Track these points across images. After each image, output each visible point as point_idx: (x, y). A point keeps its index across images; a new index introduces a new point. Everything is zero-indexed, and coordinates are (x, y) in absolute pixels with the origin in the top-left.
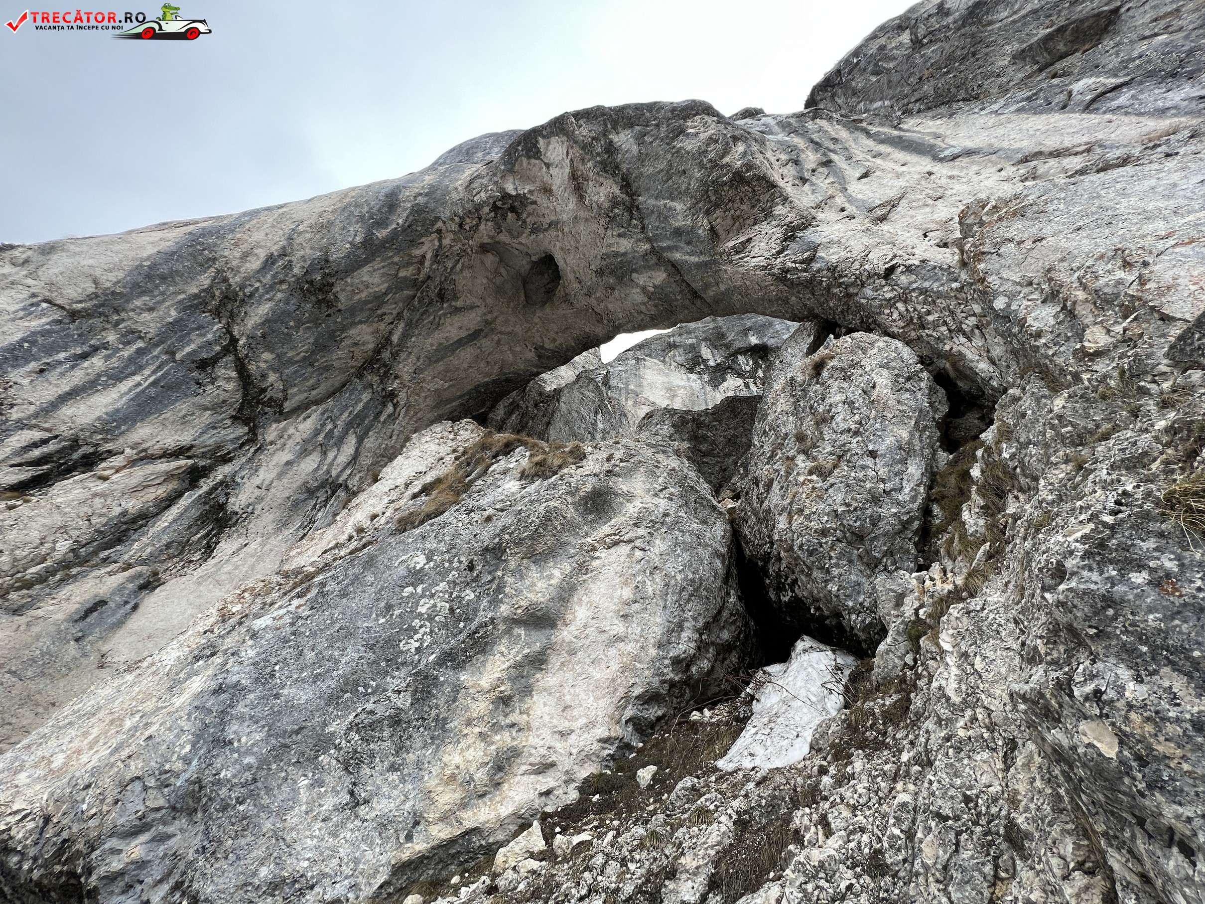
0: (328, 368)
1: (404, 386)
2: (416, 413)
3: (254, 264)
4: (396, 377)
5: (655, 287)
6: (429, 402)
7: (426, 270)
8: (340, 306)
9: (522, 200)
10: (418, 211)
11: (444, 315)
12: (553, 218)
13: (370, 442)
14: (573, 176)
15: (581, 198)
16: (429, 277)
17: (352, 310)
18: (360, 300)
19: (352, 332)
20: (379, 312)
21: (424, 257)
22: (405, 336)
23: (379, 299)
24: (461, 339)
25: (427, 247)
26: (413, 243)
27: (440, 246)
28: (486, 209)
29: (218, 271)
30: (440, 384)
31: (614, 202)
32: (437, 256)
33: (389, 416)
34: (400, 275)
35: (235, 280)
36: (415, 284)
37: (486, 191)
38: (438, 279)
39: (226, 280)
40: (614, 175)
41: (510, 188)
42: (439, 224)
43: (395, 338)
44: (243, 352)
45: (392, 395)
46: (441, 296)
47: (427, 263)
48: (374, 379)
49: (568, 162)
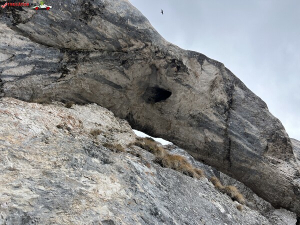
0: (54, 34)
1: (75, 74)
2: (66, 88)
4: (76, 68)
5: (212, 141)
6: (76, 90)
7: (128, 49)
8: (89, 23)
10: (147, 32)
11: (117, 69)
12: (191, 85)
14: (214, 82)
17: (90, 30)
18: (97, 30)
19: (80, 35)
20: (97, 41)
21: (133, 45)
22: (96, 59)
23: (103, 38)
24: (112, 82)
25: (137, 44)
26: (135, 38)
27: (142, 49)
28: (170, 58)
30: (87, 88)
31: (222, 103)
32: (137, 50)
33: (55, 78)
34: (119, 40)
36: (119, 49)
37: (175, 53)
38: (129, 57)
40: (229, 96)
41: (185, 61)
42: (149, 44)
43: (92, 55)
45: (66, 72)
47: (131, 48)
48: (66, 58)
49: (215, 77)
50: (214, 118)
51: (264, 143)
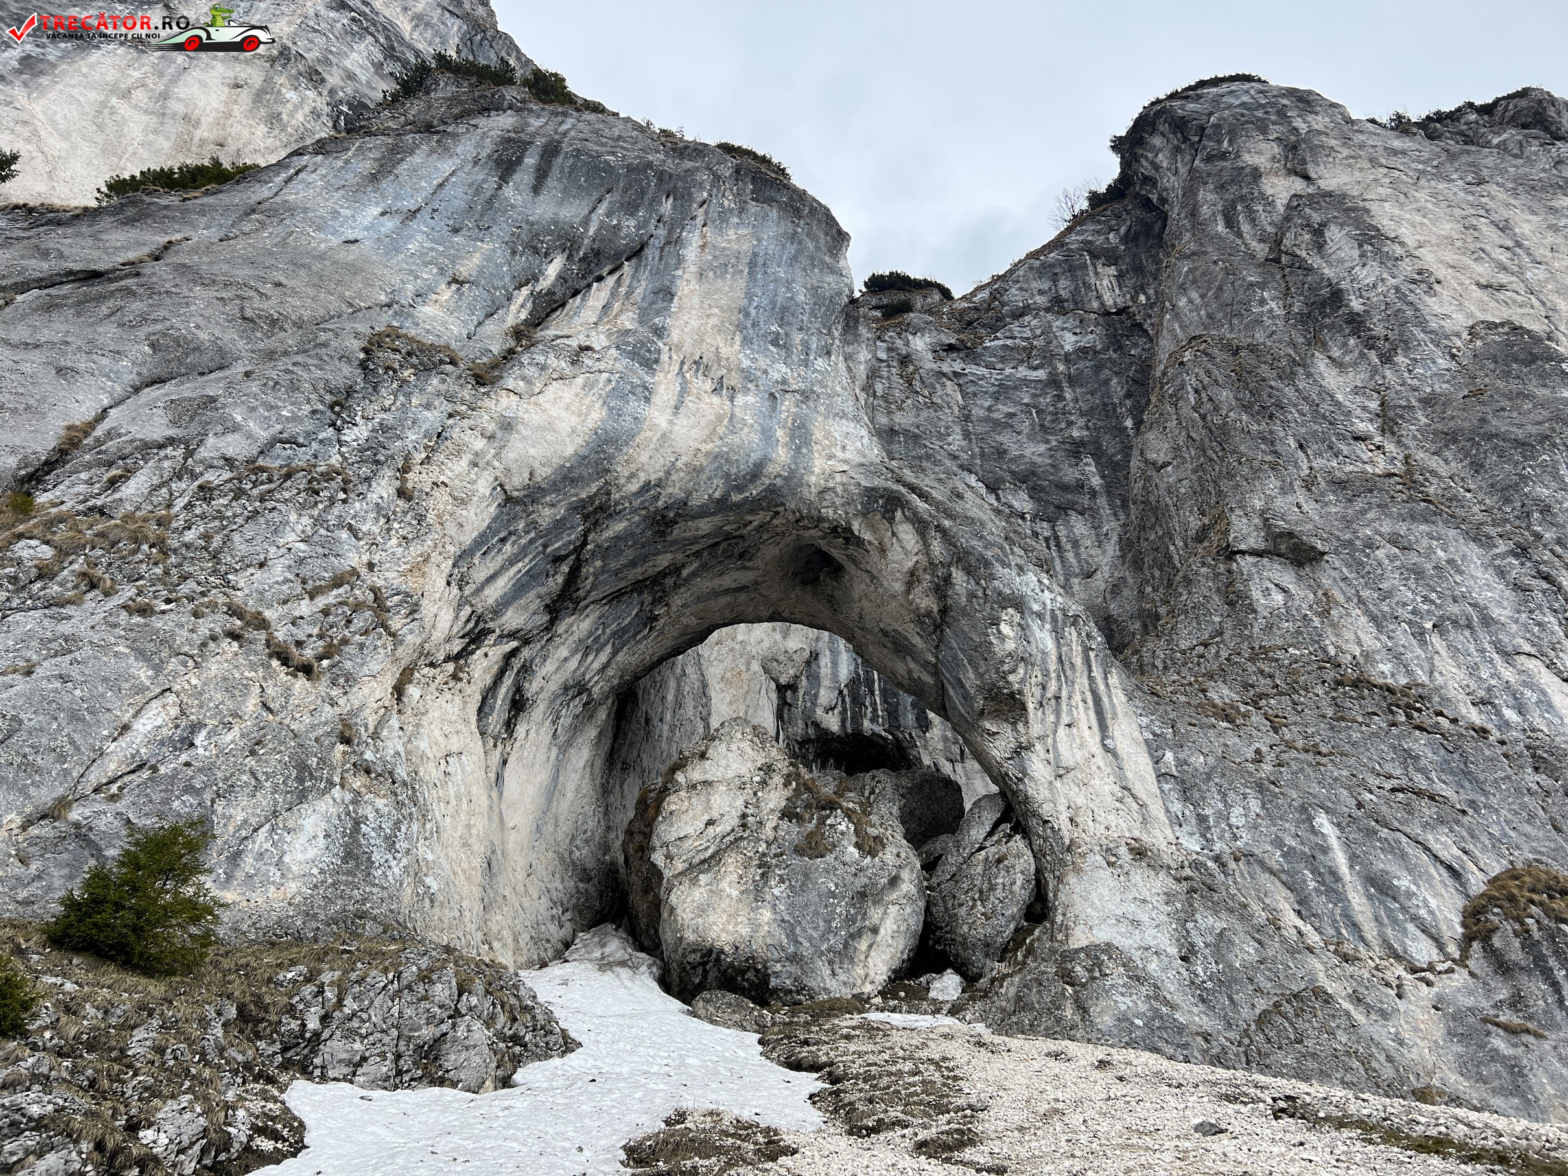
1: (668, 615)
3: (634, 487)
4: (667, 605)
7: (745, 531)
8: (668, 538)
9: (859, 542)
10: (772, 490)
11: (732, 568)
12: (874, 573)
13: (620, 657)
14: (912, 573)
15: (908, 592)
16: (742, 537)
17: (673, 542)
18: (683, 537)
19: (660, 556)
20: (687, 547)
21: (751, 523)
22: (694, 575)
23: (695, 540)
24: (730, 589)
25: (757, 519)
26: (752, 511)
27: (769, 522)
28: (826, 525)
29: (606, 483)
31: (929, 614)
32: (761, 527)
33: (644, 636)
34: (724, 528)
35: (615, 496)
37: (835, 512)
38: (749, 542)
39: (609, 494)
40: (940, 599)
41: (856, 526)
42: (781, 509)
43: (685, 573)
44: (586, 555)
45: (655, 618)
46: (741, 556)
47: (749, 528)
48: (647, 598)
49: (915, 559)
50: (917, 641)
51: (980, 703)
